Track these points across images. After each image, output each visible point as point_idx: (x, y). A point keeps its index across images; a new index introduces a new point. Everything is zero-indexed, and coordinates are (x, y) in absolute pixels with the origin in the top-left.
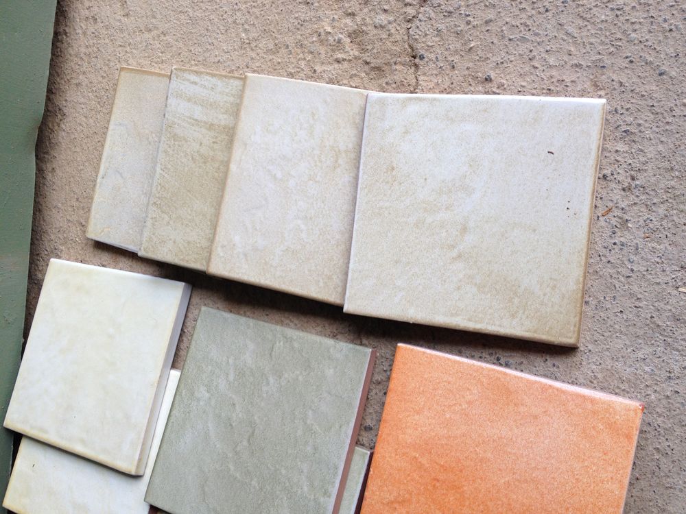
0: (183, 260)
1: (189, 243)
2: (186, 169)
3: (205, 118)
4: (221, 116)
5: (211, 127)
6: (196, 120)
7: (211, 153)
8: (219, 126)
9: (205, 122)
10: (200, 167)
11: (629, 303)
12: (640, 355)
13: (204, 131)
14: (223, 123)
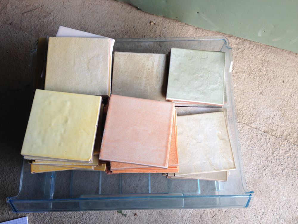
0: (115, 65)
1: (120, 66)
2: (140, 62)
3: (154, 66)
4: (156, 70)
5: (153, 67)
6: (154, 63)
7: (145, 69)
8: (153, 70)
9: (153, 66)
10: (141, 66)
11: (294, 198)
12: (284, 198)
13: (151, 66)
14: (154, 71)
